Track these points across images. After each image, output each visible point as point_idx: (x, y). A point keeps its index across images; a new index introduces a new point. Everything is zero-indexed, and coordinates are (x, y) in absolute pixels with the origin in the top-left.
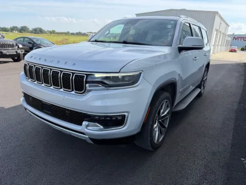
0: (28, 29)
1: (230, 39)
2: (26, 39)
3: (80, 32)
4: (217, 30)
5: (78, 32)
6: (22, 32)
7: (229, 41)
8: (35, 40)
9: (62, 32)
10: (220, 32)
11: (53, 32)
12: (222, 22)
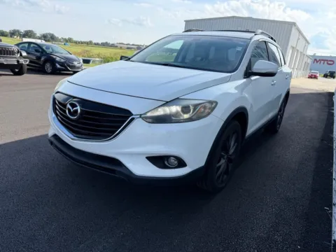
0: (35, 34)
2: (32, 45)
4: (293, 48)
8: (44, 48)
10: (298, 51)
11: (69, 41)
12: (301, 37)
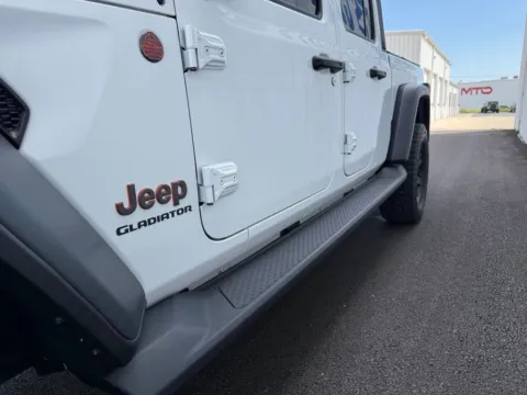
1: (456, 91)
4: (427, 72)
7: (454, 95)
10: (435, 76)
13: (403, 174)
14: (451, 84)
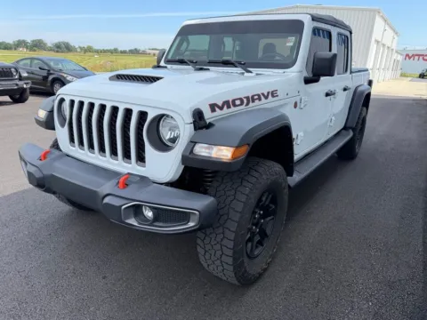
0: (45, 44)
1: (400, 58)
2: (36, 61)
3: (136, 49)
4: (377, 42)
5: (133, 48)
6: (35, 51)
7: (398, 61)
8: (52, 64)
9: (105, 49)
10: (384, 45)
11: (88, 50)
12: (387, 28)
13: (351, 134)
14: (397, 52)
